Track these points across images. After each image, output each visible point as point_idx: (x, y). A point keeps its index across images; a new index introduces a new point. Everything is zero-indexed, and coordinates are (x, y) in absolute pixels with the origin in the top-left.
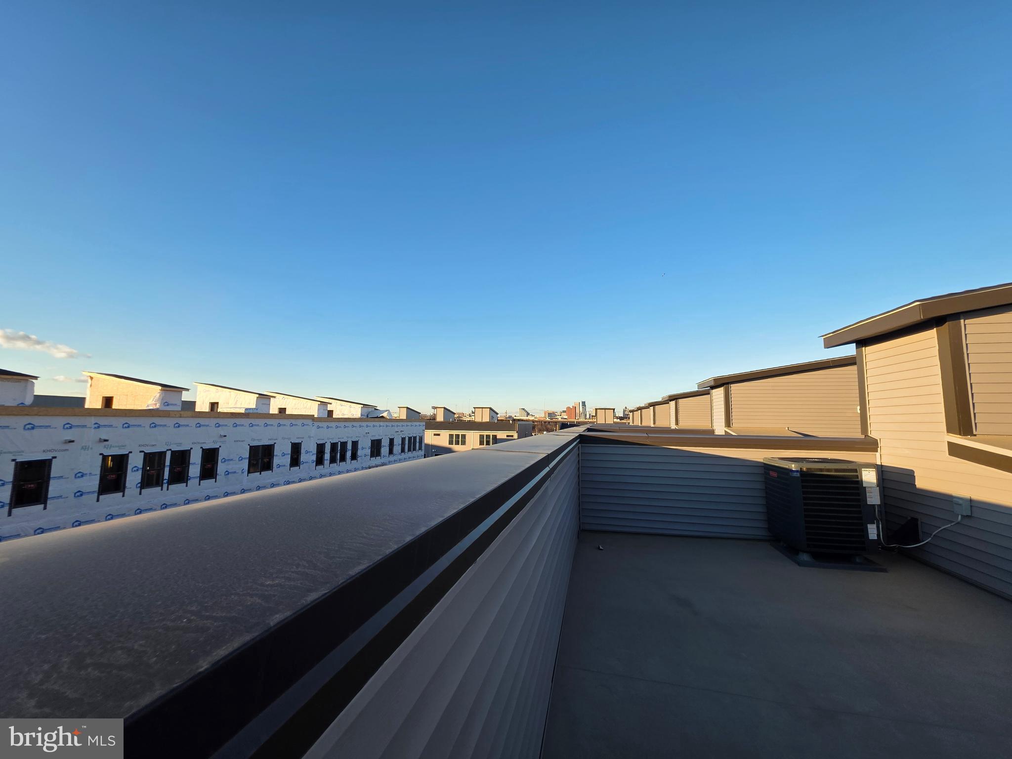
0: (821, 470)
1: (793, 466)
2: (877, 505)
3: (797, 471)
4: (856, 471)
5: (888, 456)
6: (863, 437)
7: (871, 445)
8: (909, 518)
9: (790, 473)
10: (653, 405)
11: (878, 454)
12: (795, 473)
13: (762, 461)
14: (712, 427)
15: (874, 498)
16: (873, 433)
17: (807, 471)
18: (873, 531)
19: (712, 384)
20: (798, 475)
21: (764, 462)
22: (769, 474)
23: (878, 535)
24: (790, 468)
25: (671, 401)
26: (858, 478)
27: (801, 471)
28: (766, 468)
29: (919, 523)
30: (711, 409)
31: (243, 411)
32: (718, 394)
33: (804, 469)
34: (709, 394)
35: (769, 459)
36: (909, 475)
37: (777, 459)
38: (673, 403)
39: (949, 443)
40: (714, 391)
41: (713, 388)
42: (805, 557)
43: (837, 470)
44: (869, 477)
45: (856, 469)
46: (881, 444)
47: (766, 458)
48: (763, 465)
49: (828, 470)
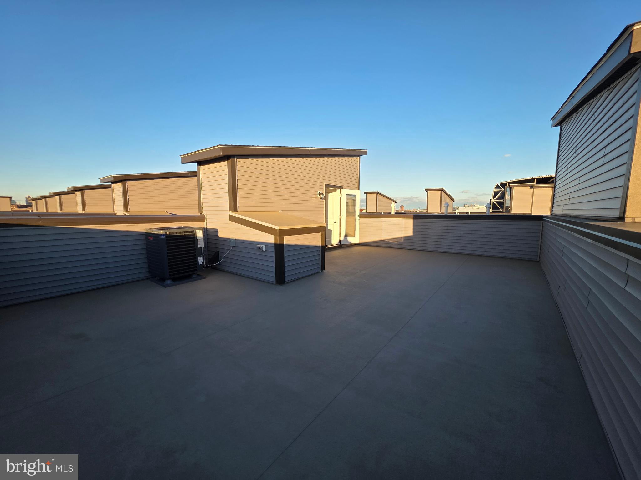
0: (176, 233)
1: (161, 232)
2: (203, 247)
3: (164, 235)
4: (193, 231)
5: (209, 224)
6: (199, 214)
7: (202, 218)
8: (216, 252)
9: (160, 236)
10: (59, 194)
11: (205, 222)
12: (163, 236)
13: (144, 231)
14: (114, 212)
15: (201, 244)
16: (204, 213)
17: (169, 234)
18: (200, 260)
19: (112, 179)
20: (164, 237)
21: (145, 232)
22: (148, 238)
23: (203, 262)
24: (160, 233)
25: (76, 191)
26: (194, 235)
27: (166, 235)
28: (147, 235)
29: (219, 253)
30: (113, 199)
32: (118, 187)
33: (168, 233)
34: (110, 188)
35: (149, 230)
36: (216, 231)
37: (153, 229)
38: (79, 194)
39: (230, 215)
40: (115, 185)
41: (113, 183)
42: (169, 282)
43: (185, 232)
44: (199, 234)
45: (194, 231)
46: (207, 217)
47: (146, 229)
48: (144, 234)
49: (180, 233)
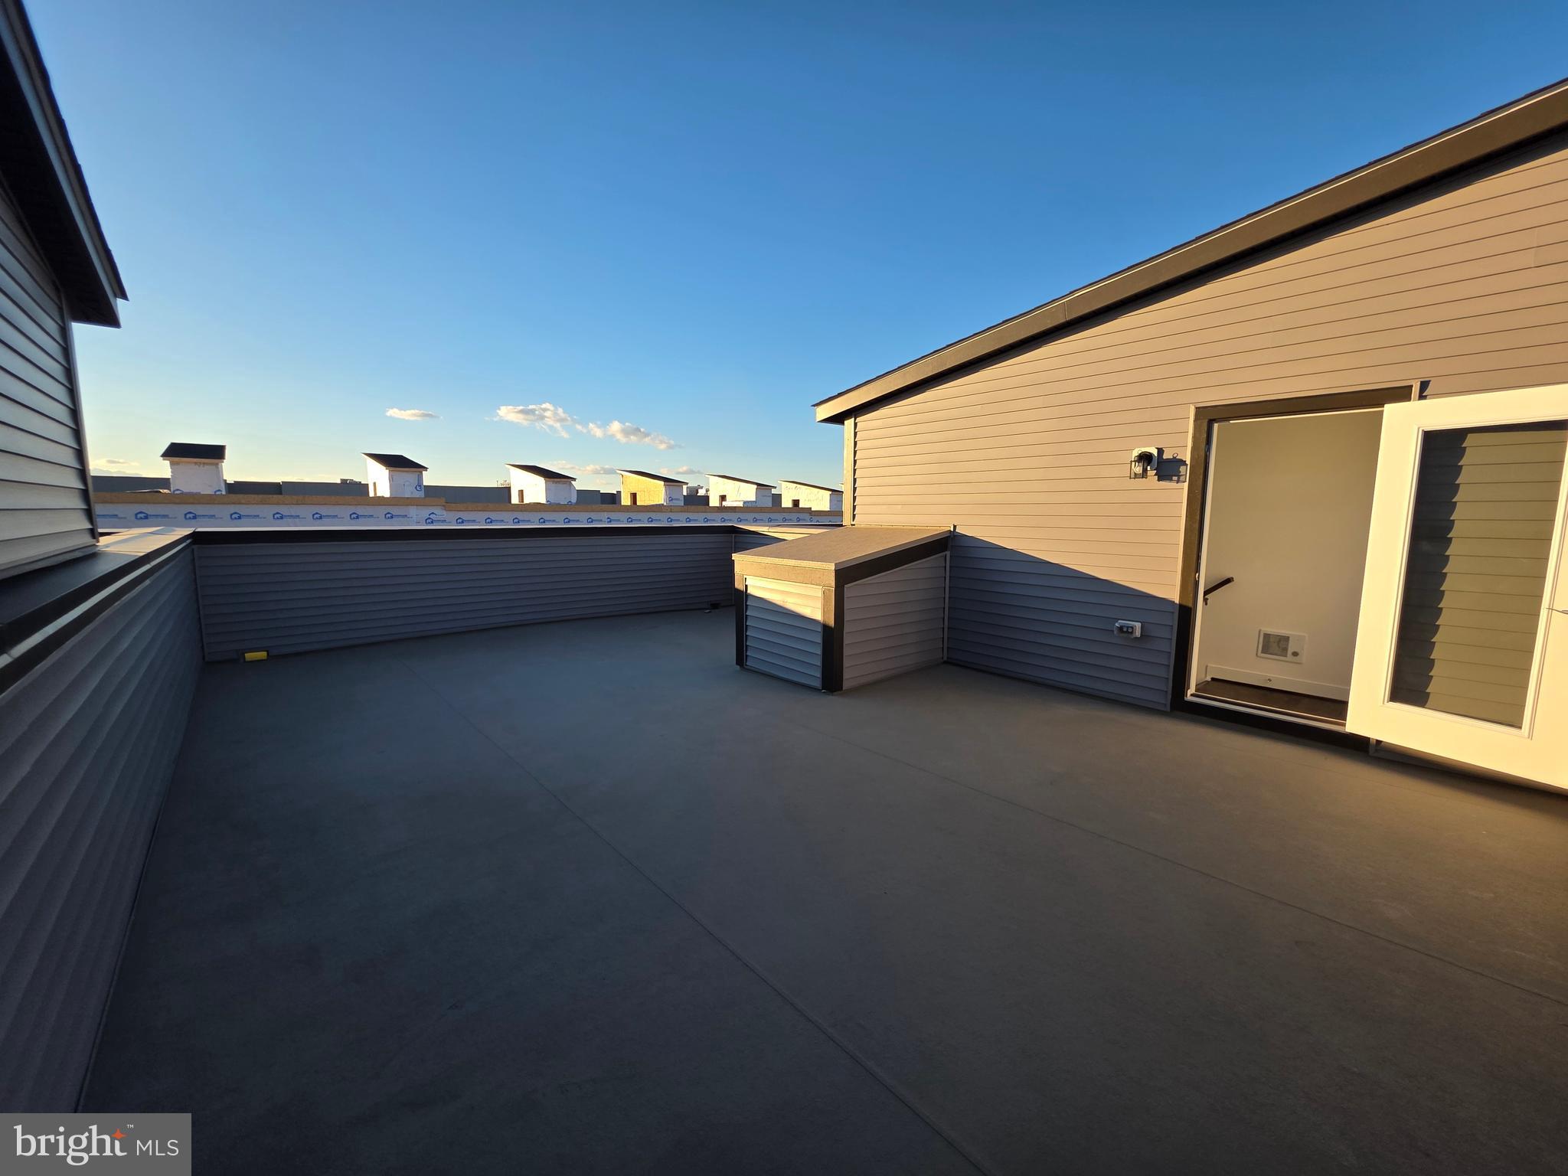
31: (741, 504)
